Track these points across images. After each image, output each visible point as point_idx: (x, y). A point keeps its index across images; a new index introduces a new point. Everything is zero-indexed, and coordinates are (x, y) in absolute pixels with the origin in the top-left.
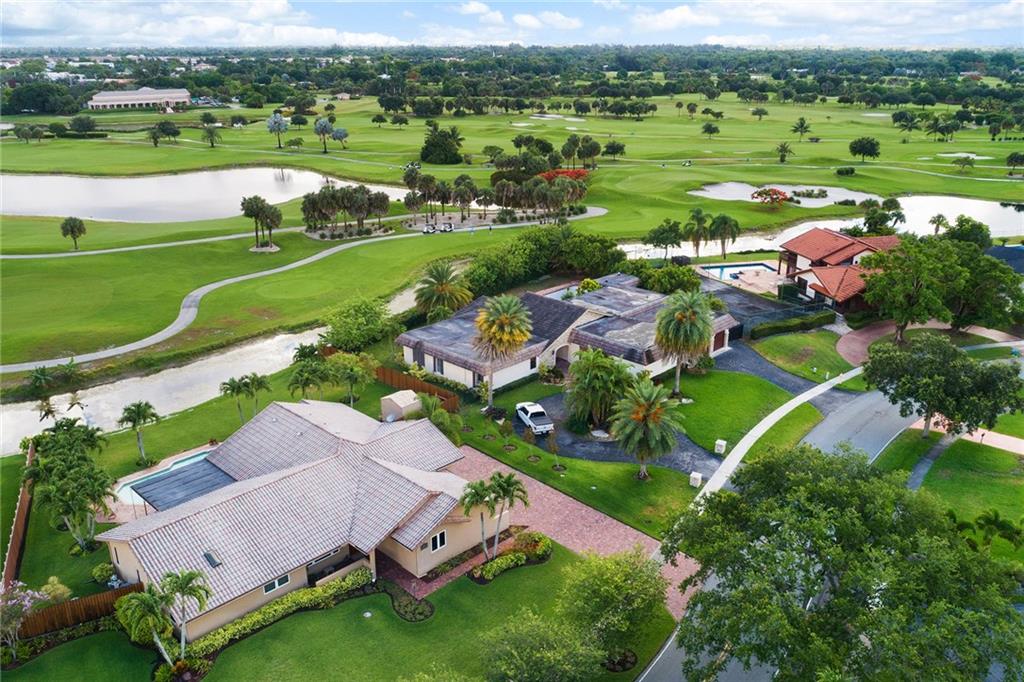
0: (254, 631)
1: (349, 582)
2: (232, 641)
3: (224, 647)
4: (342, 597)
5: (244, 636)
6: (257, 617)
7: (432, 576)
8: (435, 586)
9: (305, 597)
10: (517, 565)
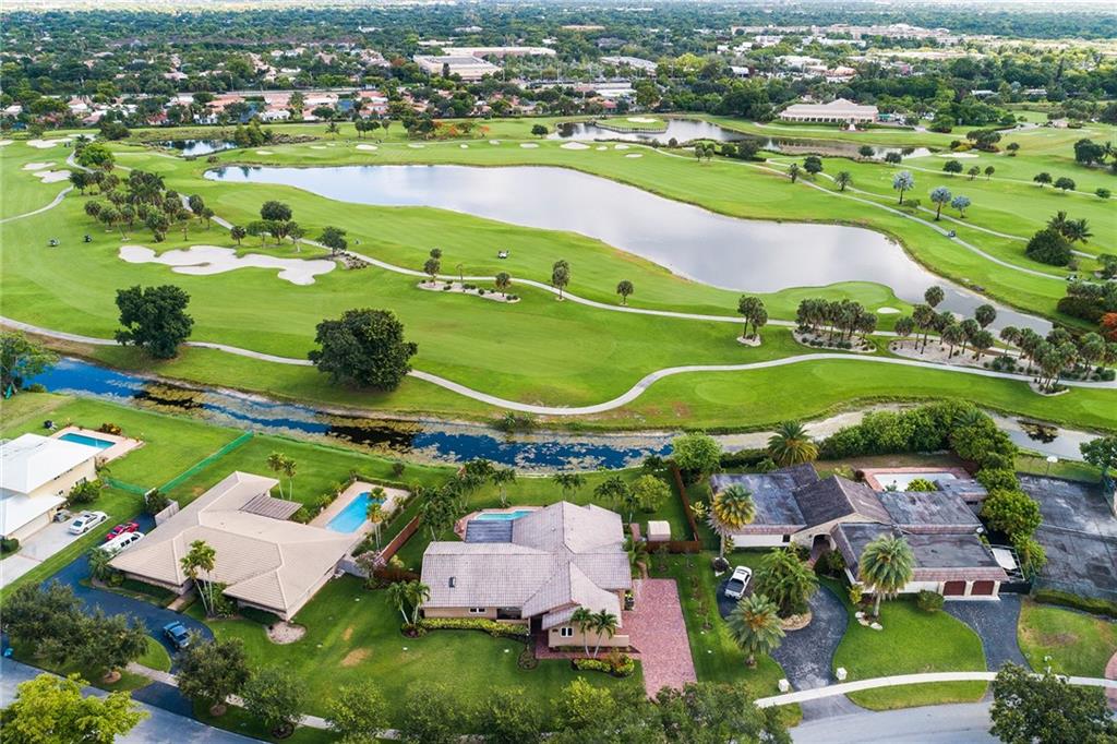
0: (455, 629)
1: (511, 629)
2: (443, 628)
3: (437, 628)
4: (504, 635)
5: (448, 628)
6: (458, 622)
7: (557, 650)
8: (552, 656)
9: (486, 624)
10: (601, 671)
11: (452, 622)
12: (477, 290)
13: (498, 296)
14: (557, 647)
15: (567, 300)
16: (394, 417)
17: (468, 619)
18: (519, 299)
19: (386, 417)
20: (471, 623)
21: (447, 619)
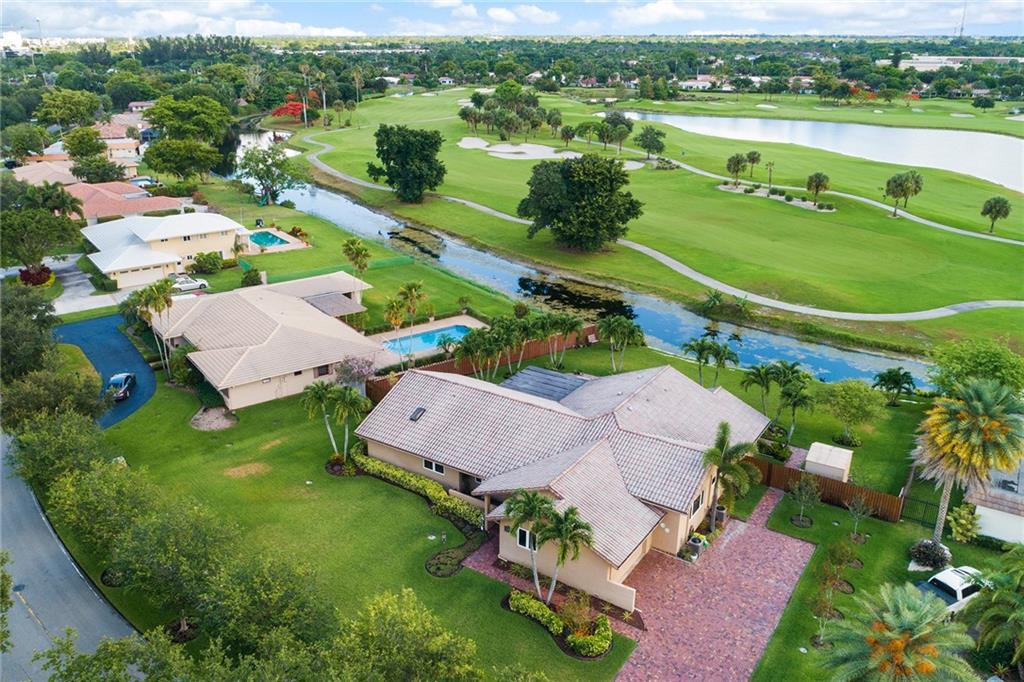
1: (463, 509)
2: (380, 476)
3: (373, 475)
4: (449, 515)
5: (386, 480)
6: (399, 474)
8: (492, 573)
9: (432, 490)
10: (545, 627)
11: (391, 471)
12: (784, 197)
13: (809, 205)
14: (509, 563)
15: (902, 219)
16: (579, 279)
17: (416, 474)
18: (834, 210)
19: (569, 277)
20: (414, 481)
21: (389, 464)
